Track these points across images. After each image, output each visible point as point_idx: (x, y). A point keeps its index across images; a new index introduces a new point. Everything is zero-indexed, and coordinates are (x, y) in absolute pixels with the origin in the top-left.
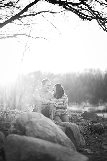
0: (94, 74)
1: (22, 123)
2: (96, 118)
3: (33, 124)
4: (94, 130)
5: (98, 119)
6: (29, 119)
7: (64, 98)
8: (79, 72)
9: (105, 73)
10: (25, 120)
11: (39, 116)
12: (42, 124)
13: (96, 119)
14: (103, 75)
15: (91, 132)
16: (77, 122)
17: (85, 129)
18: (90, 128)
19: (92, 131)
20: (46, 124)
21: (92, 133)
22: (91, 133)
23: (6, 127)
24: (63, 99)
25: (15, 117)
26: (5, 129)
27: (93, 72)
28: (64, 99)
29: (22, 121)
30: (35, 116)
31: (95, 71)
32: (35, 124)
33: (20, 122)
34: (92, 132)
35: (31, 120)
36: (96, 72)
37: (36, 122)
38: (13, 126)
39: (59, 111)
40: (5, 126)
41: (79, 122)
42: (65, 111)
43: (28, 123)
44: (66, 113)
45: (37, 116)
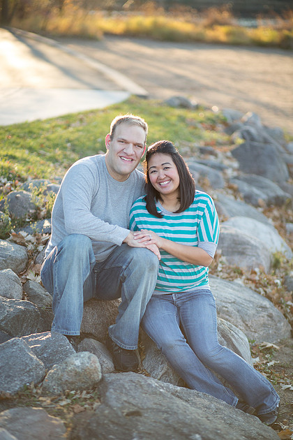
5: (292, 174)
7: (201, 213)
13: (287, 173)
17: (271, 316)
18: (287, 298)
24: (193, 217)
28: (198, 217)
39: (174, 277)
42: (200, 278)
44: (204, 287)
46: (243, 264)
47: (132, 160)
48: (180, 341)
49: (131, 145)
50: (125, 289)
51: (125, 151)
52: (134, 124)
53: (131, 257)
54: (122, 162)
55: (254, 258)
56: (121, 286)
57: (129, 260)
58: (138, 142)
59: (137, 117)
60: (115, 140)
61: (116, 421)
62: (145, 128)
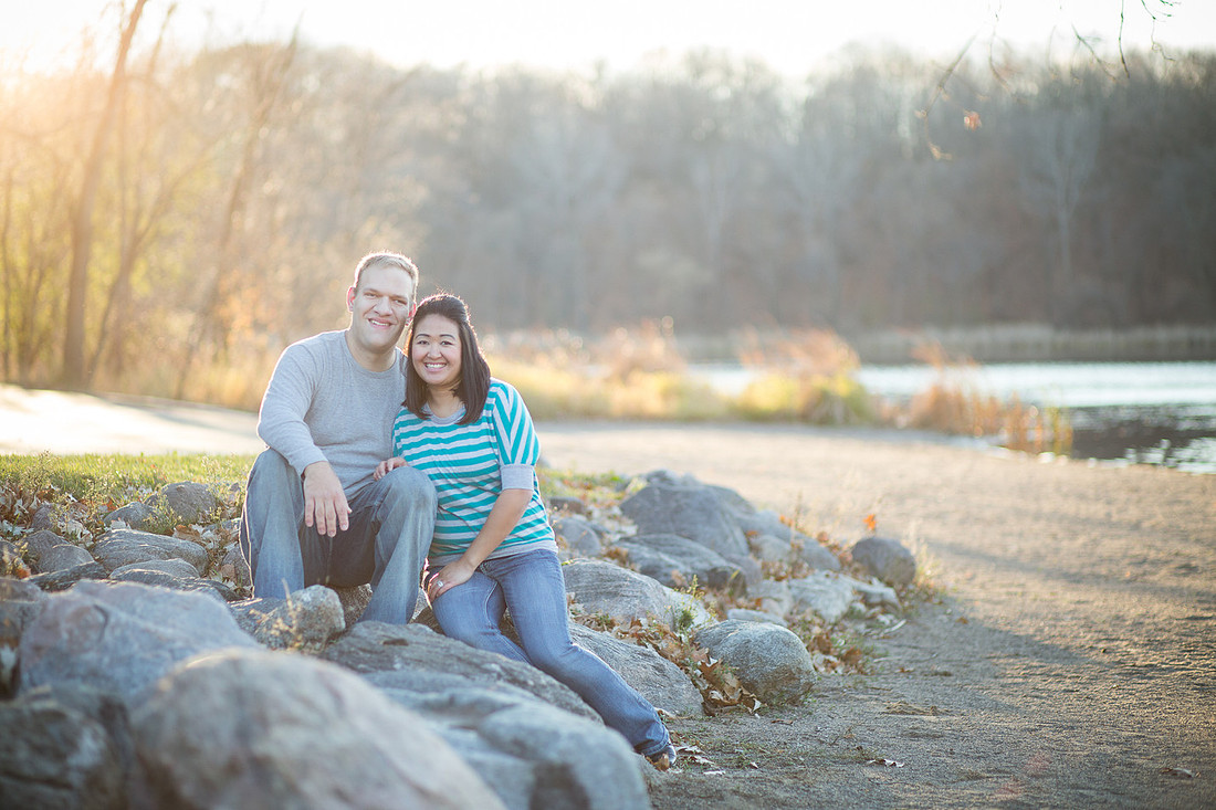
0: (723, 93)
1: (179, 769)
2: (738, 534)
3: (278, 785)
4: (732, 681)
5: (754, 549)
6: (243, 734)
8: (600, 67)
9: (804, 92)
10: (208, 745)
11: (324, 701)
12: (348, 787)
13: (743, 546)
14: (787, 107)
15: (705, 694)
16: (598, 596)
17: (659, 669)
18: (698, 656)
19: (715, 681)
20: (381, 785)
21: (716, 703)
22: (710, 708)
23: (39, 750)
25: (106, 614)
26: (27, 770)
27: (712, 78)
29: (185, 750)
30: (297, 709)
31: (728, 72)
32: (292, 790)
33: (166, 759)
34: (717, 695)
35: (261, 748)
36: (737, 83)
37: (304, 767)
38: (95, 737)
40: (28, 741)
41: (613, 595)
43: (233, 769)
45: (308, 703)
46: (618, 612)
47: (390, 324)
48: (485, 634)
49: (386, 299)
50: (380, 544)
51: (375, 309)
52: (392, 264)
53: (388, 485)
54: (373, 329)
55: (637, 602)
56: (373, 540)
57: (384, 491)
58: (398, 294)
59: (398, 256)
60: (360, 293)
61: (369, 648)
62: (411, 273)
